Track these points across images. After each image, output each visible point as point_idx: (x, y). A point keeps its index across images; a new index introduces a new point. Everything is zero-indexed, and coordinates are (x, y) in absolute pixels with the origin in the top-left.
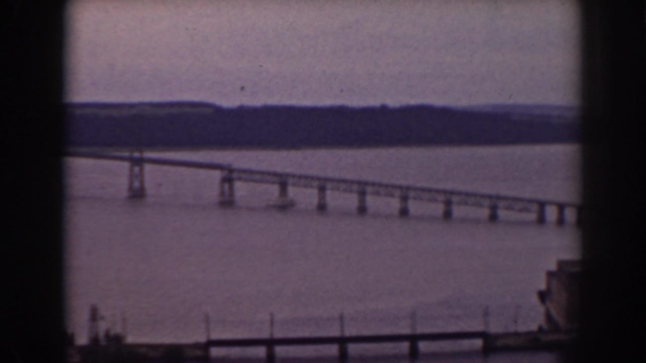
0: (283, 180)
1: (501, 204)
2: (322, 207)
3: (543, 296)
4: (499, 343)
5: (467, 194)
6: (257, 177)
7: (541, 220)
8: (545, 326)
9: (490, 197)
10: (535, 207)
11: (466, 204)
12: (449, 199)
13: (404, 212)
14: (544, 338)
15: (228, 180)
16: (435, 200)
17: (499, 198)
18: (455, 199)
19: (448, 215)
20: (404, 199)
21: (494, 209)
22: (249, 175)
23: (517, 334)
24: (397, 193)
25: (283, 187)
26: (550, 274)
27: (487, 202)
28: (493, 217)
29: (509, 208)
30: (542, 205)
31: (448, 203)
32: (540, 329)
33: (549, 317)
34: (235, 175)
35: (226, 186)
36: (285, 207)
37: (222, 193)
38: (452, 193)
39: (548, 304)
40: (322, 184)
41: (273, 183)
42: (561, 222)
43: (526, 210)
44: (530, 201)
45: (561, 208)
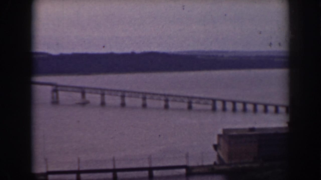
0: (83, 91)
1: (194, 101)
2: (103, 104)
3: (216, 147)
4: (194, 171)
5: (176, 96)
6: (70, 89)
7: (214, 109)
8: (218, 162)
9: (188, 97)
10: (211, 102)
11: (175, 101)
12: (167, 98)
13: (144, 106)
14: (216, 168)
15: (55, 91)
16: (160, 100)
17: (193, 98)
18: (170, 98)
19: (166, 107)
20: (144, 99)
21: (190, 103)
22: (66, 88)
23: (203, 166)
24: (141, 96)
25: (83, 94)
26: (219, 136)
27: (186, 100)
28: (190, 107)
29: (198, 103)
30: (214, 101)
31: (167, 101)
32: (215, 163)
33: (219, 157)
34: (59, 88)
35: (55, 94)
36: (84, 103)
37: (53, 98)
38: (168, 95)
39: (219, 151)
40: (103, 92)
41: (78, 92)
42: (224, 109)
43: (206, 104)
44: (208, 99)
45: (224, 102)
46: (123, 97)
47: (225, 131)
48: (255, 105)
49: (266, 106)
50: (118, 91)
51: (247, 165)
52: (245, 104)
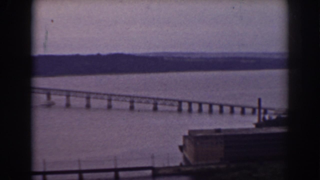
0: (48, 92)
1: (160, 102)
2: (68, 105)
3: (181, 148)
4: (161, 172)
5: (142, 98)
6: (35, 91)
7: (180, 110)
8: (184, 164)
9: (154, 99)
10: (176, 103)
11: (140, 102)
12: (132, 100)
13: (110, 107)
14: (183, 169)
16: (125, 101)
17: (158, 99)
18: (136, 100)
19: (132, 108)
20: (110, 100)
21: (155, 105)
23: (169, 168)
24: (106, 97)
25: (49, 95)
26: (185, 137)
27: (152, 101)
28: (155, 109)
29: (164, 104)
30: (180, 102)
31: (132, 102)
32: (181, 165)
33: (185, 159)
38: (134, 97)
39: (185, 153)
40: (68, 94)
41: (43, 93)
42: (190, 110)
43: (172, 105)
44: (174, 100)
45: (190, 103)
46: (88, 98)
47: (190, 132)
48: (221, 106)
49: (232, 107)
50: (83, 92)
51: (213, 167)
52: (211, 105)
